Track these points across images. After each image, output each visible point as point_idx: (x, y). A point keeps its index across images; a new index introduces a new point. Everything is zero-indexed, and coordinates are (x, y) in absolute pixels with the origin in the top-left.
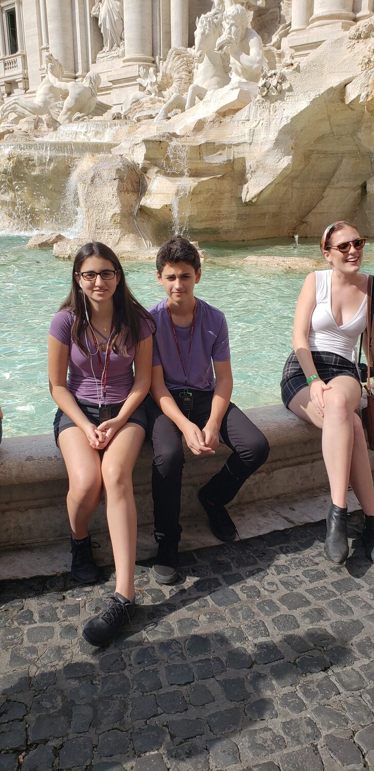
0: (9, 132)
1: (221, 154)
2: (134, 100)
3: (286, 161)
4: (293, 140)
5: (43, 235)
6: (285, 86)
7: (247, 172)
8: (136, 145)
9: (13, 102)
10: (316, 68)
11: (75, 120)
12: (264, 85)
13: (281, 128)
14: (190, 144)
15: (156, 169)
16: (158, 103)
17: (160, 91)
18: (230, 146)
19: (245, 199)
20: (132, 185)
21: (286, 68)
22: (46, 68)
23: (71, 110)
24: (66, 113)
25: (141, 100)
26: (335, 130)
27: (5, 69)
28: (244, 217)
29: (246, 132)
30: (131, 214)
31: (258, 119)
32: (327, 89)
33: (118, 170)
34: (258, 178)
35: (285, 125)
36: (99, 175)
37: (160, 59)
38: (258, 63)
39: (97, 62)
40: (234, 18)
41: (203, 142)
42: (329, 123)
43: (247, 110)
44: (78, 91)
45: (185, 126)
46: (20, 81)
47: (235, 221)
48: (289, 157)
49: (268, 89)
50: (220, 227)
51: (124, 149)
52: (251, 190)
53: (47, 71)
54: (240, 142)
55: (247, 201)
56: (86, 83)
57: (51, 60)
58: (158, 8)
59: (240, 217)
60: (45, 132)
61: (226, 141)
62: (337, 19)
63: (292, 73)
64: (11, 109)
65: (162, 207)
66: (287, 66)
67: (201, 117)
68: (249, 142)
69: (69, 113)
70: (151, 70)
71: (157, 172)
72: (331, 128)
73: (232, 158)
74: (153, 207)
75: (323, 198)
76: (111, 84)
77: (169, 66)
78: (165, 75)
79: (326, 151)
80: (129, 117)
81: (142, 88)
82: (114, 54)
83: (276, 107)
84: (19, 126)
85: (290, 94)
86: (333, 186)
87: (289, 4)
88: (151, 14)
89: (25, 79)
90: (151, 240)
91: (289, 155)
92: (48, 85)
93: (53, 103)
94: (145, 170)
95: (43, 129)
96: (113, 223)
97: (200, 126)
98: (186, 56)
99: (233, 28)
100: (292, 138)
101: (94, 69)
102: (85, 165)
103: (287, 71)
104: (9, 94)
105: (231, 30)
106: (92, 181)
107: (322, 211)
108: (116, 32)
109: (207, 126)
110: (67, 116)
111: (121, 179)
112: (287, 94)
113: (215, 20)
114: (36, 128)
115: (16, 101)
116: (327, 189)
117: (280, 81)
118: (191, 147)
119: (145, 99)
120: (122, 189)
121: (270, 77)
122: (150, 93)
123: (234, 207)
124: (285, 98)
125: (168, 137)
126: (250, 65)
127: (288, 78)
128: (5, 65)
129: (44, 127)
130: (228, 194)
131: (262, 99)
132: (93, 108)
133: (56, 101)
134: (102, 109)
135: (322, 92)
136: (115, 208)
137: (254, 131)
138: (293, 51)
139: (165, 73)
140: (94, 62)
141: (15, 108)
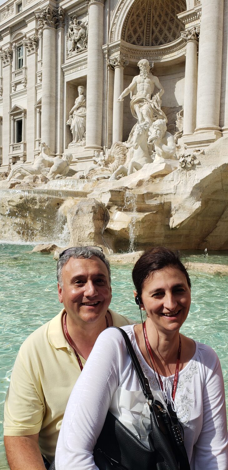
0: (17, 183)
1: (156, 200)
2: (91, 169)
3: (198, 205)
4: (201, 193)
5: (43, 244)
6: (196, 162)
7: (172, 210)
8: (104, 193)
9: (20, 167)
10: (214, 153)
11: (57, 178)
12: (183, 161)
13: (194, 185)
14: (138, 193)
15: (116, 207)
16: (105, 171)
17: (106, 164)
18: (162, 195)
19: (172, 226)
20: (101, 216)
21: (196, 152)
22: (41, 150)
23: (55, 173)
24: (51, 174)
25: (96, 169)
26: (224, 187)
27: (13, 150)
28: (169, 237)
29: (172, 187)
30: (100, 233)
31: (179, 180)
32: (222, 164)
33: (93, 207)
34: (180, 214)
35: (197, 184)
36: (81, 209)
37: (106, 148)
38: (173, 150)
39: (68, 148)
40: (158, 126)
41: (145, 192)
42: (221, 183)
43: (172, 175)
44: (59, 162)
45: (131, 183)
46: (22, 157)
47: (162, 238)
48: (199, 202)
49: (185, 163)
50: (154, 242)
51: (96, 195)
52: (176, 221)
53: (41, 151)
54: (168, 193)
55: (173, 227)
56: (64, 159)
57: (44, 146)
58: (106, 122)
59: (166, 236)
60: (39, 184)
61: (159, 192)
62: (211, 130)
63: (199, 155)
64: (18, 171)
65: (121, 230)
66: (197, 151)
67: (141, 178)
68: (174, 193)
69: (53, 174)
70: (101, 153)
71: (117, 209)
72: (222, 186)
73: (163, 202)
74: (115, 229)
75: (216, 227)
76: (77, 160)
77: (112, 151)
78: (110, 156)
79: (218, 200)
80: (89, 178)
81: (95, 162)
82: (78, 144)
83: (190, 174)
84: (24, 180)
85: (199, 166)
86: (223, 220)
87: (181, 122)
88: (102, 124)
89: (24, 155)
90: (112, 249)
91: (199, 201)
92: (42, 159)
93: (44, 169)
94: (109, 207)
95: (38, 183)
96: (89, 238)
97: (140, 184)
98: (122, 147)
99: (158, 131)
100: (200, 191)
101: (66, 152)
102: (69, 203)
103: (197, 154)
104: (14, 163)
105: (157, 132)
106: (76, 213)
107: (216, 235)
108: (80, 133)
109: (144, 183)
110: (52, 176)
111: (95, 212)
112: (197, 166)
113: (145, 127)
114: (34, 181)
115: (22, 167)
116: (219, 222)
117: (193, 159)
118: (138, 195)
119: (98, 168)
120: (95, 218)
121: (186, 157)
122: (100, 165)
123: (163, 231)
124: (196, 169)
125: (124, 189)
126: (169, 151)
127: (197, 157)
128: (13, 148)
129: (39, 181)
130: (159, 223)
131: (182, 169)
132: (67, 172)
133: (45, 167)
134: (72, 173)
135: (219, 165)
136: (91, 229)
137: (177, 187)
138: (186, 145)
139: (110, 155)
140: (67, 148)
141: (20, 170)
